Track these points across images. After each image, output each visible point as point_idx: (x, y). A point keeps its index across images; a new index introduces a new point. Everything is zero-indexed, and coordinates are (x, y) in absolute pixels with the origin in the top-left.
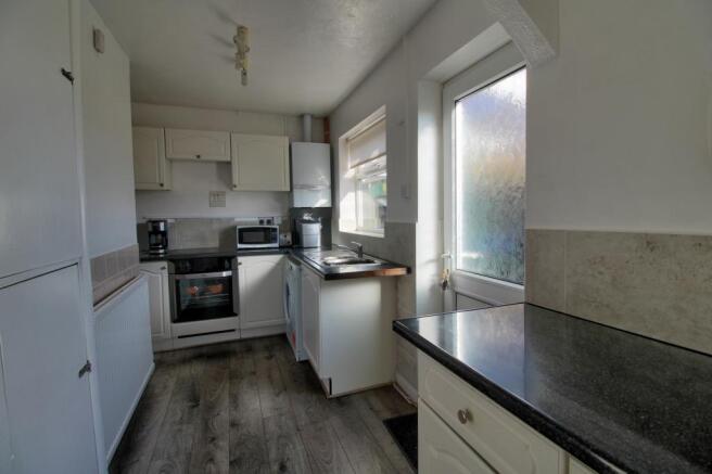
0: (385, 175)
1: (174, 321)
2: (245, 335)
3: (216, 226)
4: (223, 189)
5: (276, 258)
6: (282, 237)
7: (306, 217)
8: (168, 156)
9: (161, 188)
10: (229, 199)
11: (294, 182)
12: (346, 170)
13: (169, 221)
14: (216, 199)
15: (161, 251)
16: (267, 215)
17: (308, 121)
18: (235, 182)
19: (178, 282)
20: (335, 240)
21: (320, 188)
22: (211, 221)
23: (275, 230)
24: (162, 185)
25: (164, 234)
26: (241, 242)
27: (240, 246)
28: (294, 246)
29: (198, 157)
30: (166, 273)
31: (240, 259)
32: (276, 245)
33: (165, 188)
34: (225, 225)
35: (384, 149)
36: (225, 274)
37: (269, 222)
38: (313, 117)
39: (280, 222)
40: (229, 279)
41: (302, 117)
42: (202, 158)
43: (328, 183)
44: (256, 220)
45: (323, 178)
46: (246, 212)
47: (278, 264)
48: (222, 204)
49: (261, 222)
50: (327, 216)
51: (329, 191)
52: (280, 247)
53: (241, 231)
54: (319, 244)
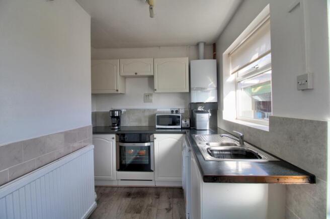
0: (270, 72)
1: (118, 170)
2: (158, 185)
3: (147, 114)
4: (151, 92)
5: (178, 136)
6: (183, 122)
7: (200, 109)
8: (121, 75)
9: (117, 92)
10: (154, 98)
11: (192, 86)
12: (228, 75)
13: (123, 111)
14: (147, 97)
15: (117, 127)
16: (176, 108)
17: (202, 47)
18: (156, 87)
19: (121, 147)
20: (221, 126)
21: (208, 89)
22: (144, 111)
23: (179, 117)
24: (117, 91)
25: (118, 118)
26: (158, 124)
27: (157, 126)
28: (192, 128)
29: (136, 74)
30: (114, 141)
31: (156, 135)
32: (180, 127)
33: (119, 92)
34: (152, 113)
35: (269, 48)
36: (146, 144)
37: (177, 112)
38: (205, 44)
39: (183, 112)
40: (149, 147)
41: (198, 45)
42: (138, 74)
43: (215, 86)
44: (169, 110)
45: (212, 84)
46: (164, 105)
47: (179, 140)
48: (151, 101)
49: (172, 112)
50: (215, 109)
51: (215, 92)
52: (182, 128)
53: (158, 117)
54: (208, 127)
